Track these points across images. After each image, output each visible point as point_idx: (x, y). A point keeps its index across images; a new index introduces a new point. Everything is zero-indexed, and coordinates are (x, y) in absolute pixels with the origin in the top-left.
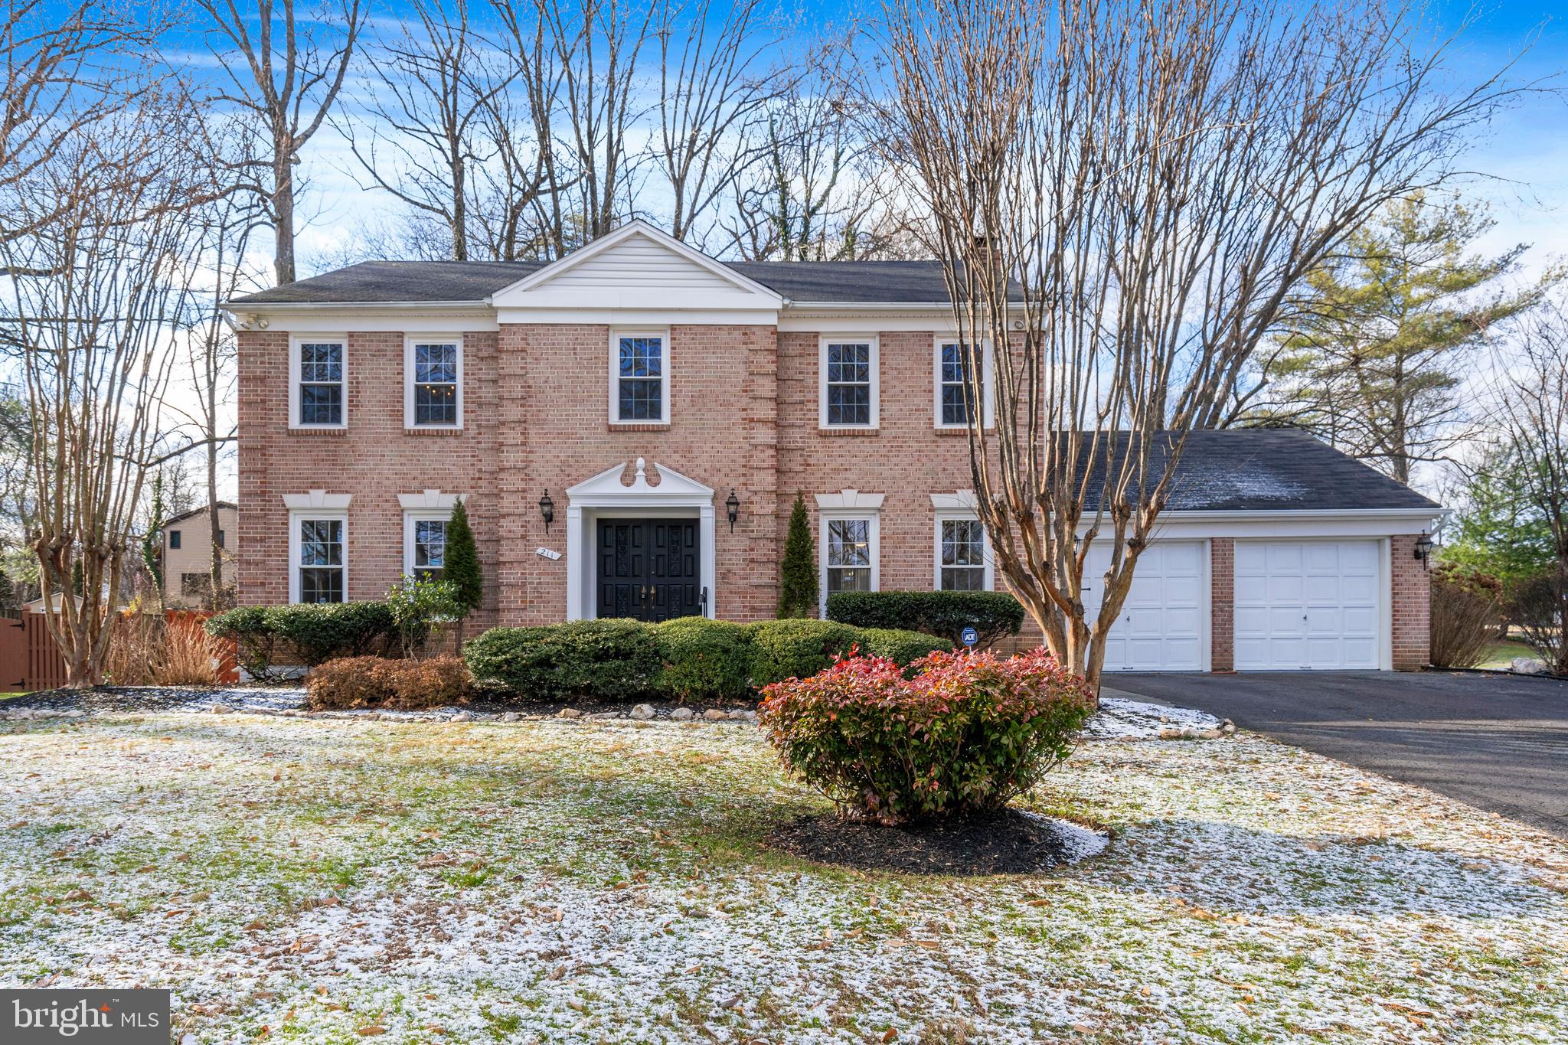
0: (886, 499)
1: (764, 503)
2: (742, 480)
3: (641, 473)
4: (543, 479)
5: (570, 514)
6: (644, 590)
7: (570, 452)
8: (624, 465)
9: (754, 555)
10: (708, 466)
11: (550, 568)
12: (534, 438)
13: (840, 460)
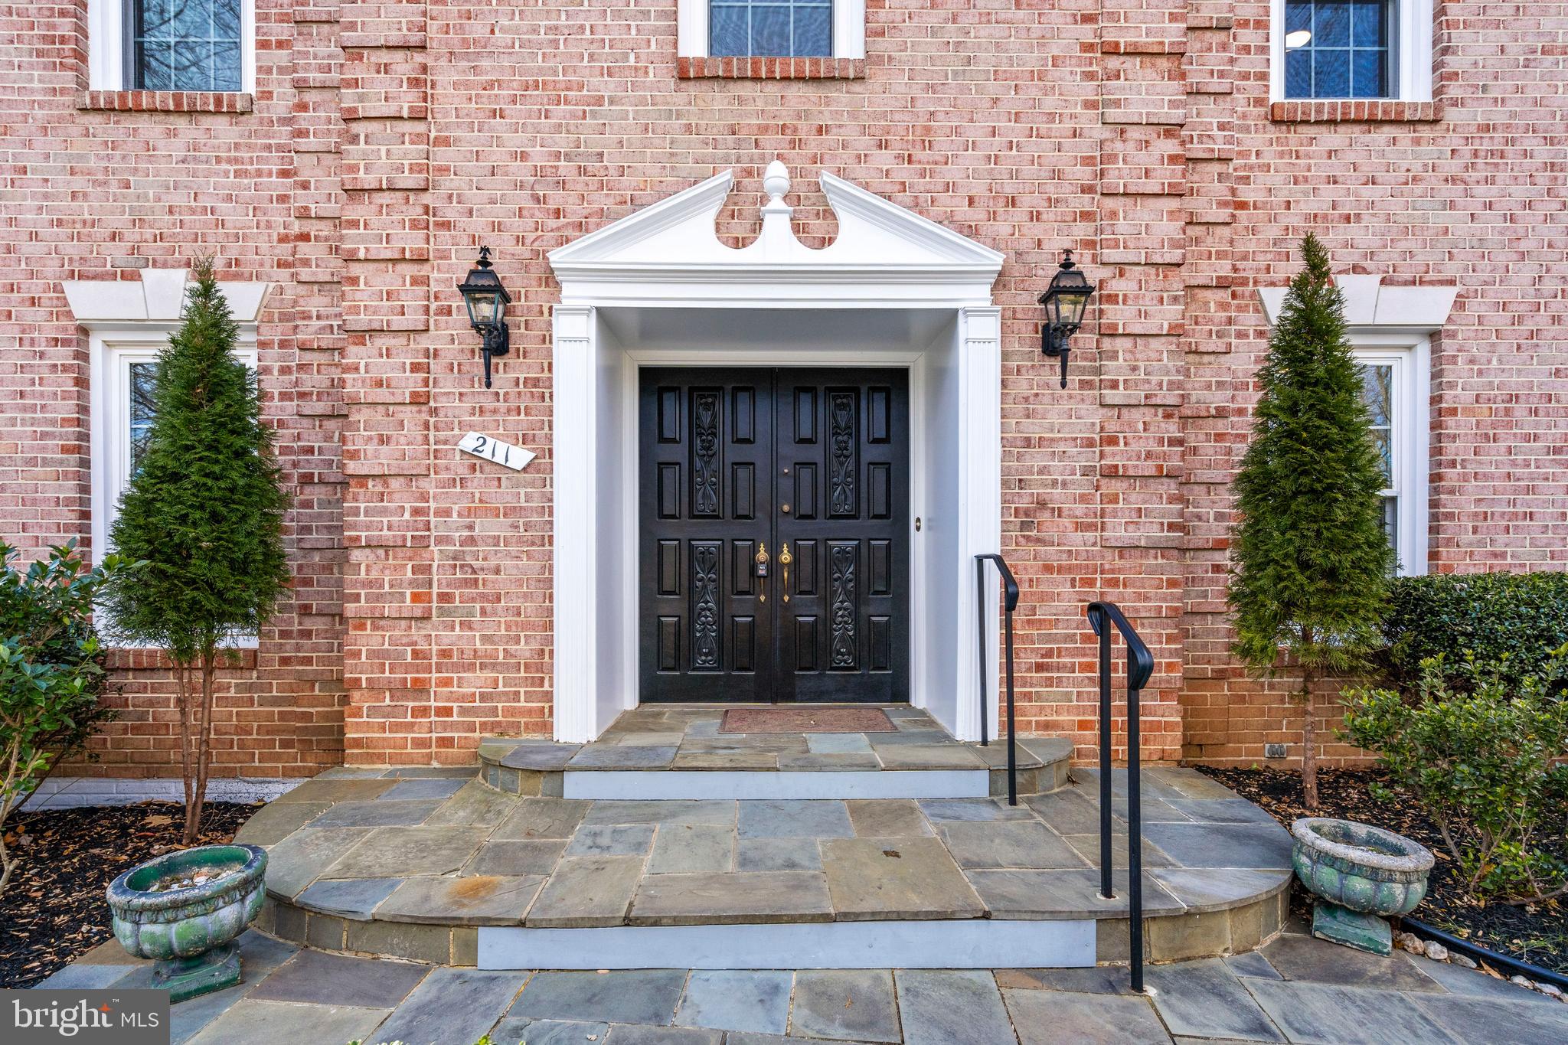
0: (1460, 304)
1: (1148, 302)
2: (1082, 230)
3: (776, 203)
4: (478, 225)
5: (562, 326)
6: (762, 555)
7: (562, 142)
8: (726, 176)
9: (1116, 456)
10: (979, 188)
11: (503, 496)
12: (448, 99)
13: (1329, 193)
